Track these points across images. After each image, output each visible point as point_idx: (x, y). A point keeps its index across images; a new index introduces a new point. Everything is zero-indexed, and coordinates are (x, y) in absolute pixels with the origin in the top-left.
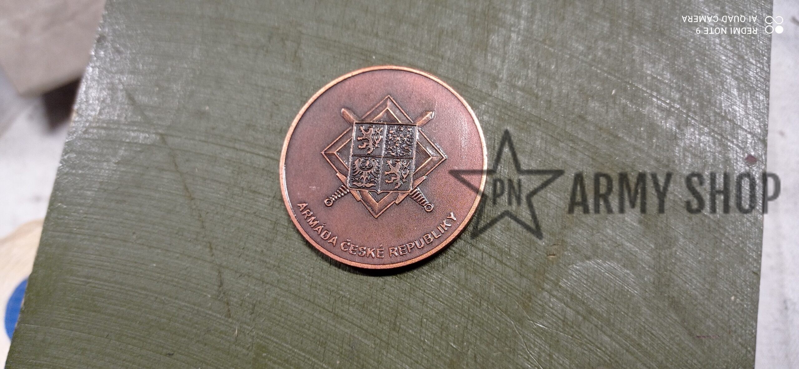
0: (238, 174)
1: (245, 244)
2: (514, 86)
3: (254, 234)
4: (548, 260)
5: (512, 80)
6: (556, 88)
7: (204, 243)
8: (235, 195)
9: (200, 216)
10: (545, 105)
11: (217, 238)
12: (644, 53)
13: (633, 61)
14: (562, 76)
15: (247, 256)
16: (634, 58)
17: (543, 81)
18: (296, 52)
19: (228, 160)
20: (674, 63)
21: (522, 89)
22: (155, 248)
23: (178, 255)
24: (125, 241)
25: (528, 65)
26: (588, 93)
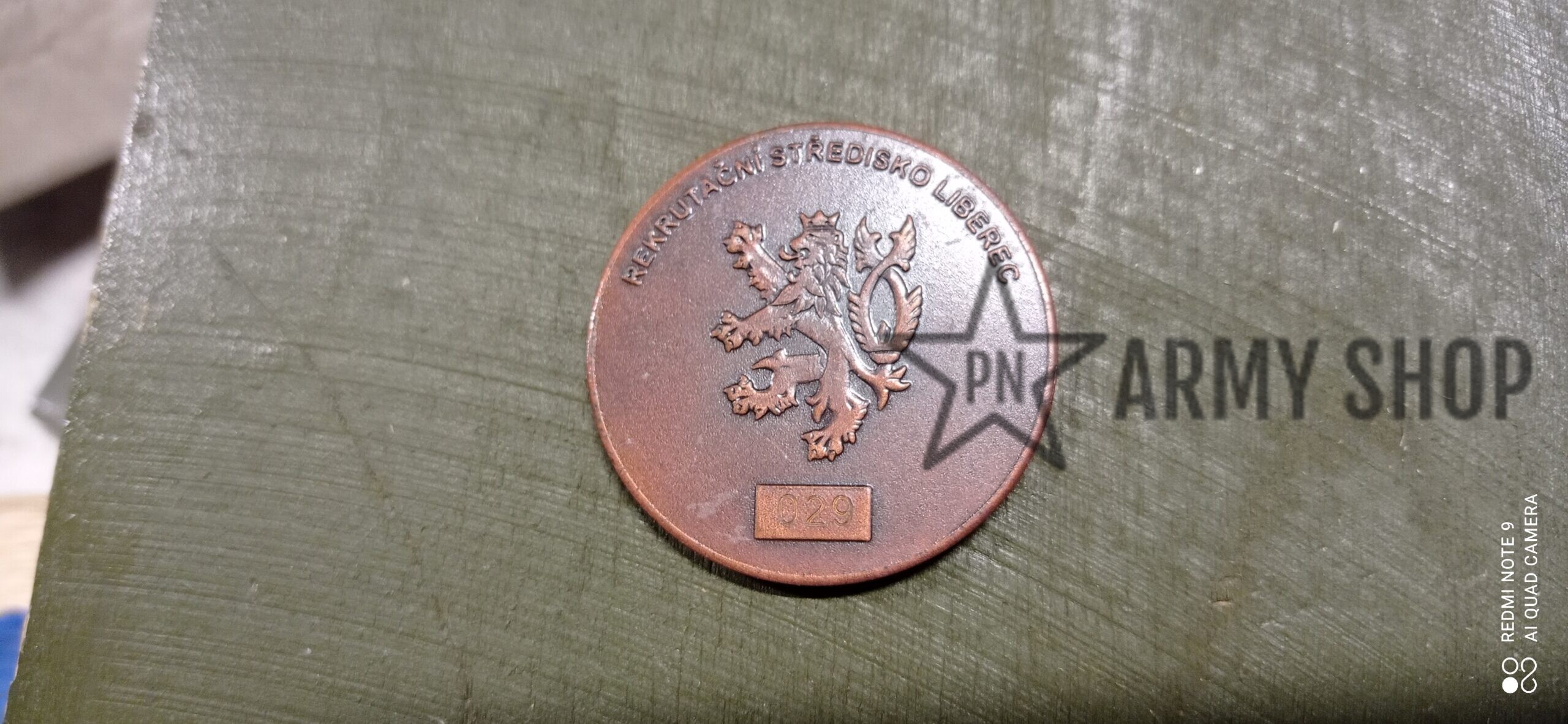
0: (490, 435)
1: (517, 597)
2: (1113, 217)
3: (538, 573)
4: (1216, 612)
5: (1107, 203)
6: (1208, 219)
7: (423, 600)
8: (486, 483)
9: (408, 536)
10: (1186, 259)
11: (449, 586)
12: (1396, 139)
13: (1375, 155)
14: (1219, 193)
15: (526, 625)
16: (1374, 147)
17: (1178, 203)
18: (606, 148)
19: (463, 403)
20: (1461, 160)
21: (1132, 223)
22: (304, 612)
23: (361, 629)
24: (232, 598)
25: (1142, 168)
26: (1281, 229)
